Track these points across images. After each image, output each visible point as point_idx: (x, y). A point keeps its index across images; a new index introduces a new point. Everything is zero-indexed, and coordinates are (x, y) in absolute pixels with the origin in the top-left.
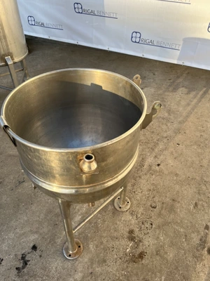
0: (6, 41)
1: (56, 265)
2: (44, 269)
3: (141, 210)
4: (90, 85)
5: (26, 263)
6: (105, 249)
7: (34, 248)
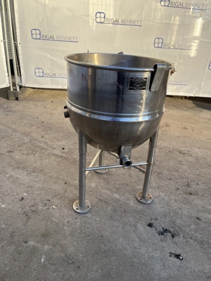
5: (166, 231)
7: (150, 225)
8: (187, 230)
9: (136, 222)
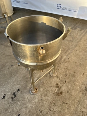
0: (5, 7)
1: (27, 96)
2: (23, 98)
3: (61, 76)
4: (41, 23)
5: (15, 96)
6: (47, 91)
7: (19, 90)
8: (14, 106)
9: (21, 85)
